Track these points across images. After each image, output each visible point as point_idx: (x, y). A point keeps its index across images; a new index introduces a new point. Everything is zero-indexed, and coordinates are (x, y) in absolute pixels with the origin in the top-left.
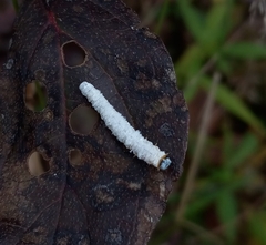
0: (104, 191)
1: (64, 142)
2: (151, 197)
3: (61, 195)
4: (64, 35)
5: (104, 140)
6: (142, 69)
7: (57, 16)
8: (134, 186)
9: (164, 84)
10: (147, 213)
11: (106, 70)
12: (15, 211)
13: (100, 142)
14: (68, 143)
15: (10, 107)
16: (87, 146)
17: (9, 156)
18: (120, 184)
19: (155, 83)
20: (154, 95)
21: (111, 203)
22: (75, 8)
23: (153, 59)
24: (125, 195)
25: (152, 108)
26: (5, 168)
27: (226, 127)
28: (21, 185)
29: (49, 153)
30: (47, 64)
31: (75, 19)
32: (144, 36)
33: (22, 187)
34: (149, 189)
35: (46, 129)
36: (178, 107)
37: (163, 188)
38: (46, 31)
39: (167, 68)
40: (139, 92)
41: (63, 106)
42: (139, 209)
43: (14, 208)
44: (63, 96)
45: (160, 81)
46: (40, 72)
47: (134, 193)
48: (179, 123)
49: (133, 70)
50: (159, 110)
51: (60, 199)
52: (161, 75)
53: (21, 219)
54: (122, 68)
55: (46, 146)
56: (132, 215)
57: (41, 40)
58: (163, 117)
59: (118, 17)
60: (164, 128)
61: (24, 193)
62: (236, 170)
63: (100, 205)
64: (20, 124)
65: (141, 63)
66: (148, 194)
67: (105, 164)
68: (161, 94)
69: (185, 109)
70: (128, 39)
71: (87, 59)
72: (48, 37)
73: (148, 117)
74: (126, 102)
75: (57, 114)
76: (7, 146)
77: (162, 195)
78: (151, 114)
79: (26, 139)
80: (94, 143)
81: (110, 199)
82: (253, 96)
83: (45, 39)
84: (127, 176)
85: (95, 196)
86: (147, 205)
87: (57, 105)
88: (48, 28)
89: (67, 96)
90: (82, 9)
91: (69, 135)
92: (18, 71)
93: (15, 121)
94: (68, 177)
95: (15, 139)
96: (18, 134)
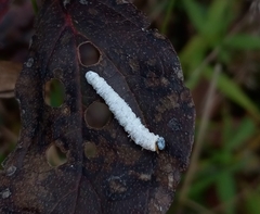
0: (117, 181)
1: (80, 136)
2: (161, 188)
3: (77, 185)
4: (80, 36)
5: (117, 134)
6: (152, 68)
7: (73, 18)
8: (145, 177)
9: (172, 82)
10: (157, 203)
11: (119, 68)
12: (35, 200)
13: (114, 135)
14: (83, 137)
15: (30, 102)
16: (102, 139)
17: (29, 149)
18: (132, 176)
19: (164, 81)
20: (163, 92)
21: (123, 193)
22: (90, 11)
23: (162, 58)
24: (136, 185)
25: (161, 104)
26: (26, 160)
27: (225, 111)
28: (40, 176)
29: (66, 146)
30: (65, 63)
31: (90, 21)
32: (154, 37)
33: (41, 177)
34: (158, 179)
35: (64, 123)
36: (186, 103)
37: (171, 179)
38: (63, 32)
39: (175, 66)
40: (149, 89)
41: (79, 102)
42: (150, 198)
43: (34, 197)
44: (79, 93)
45: (169, 79)
46: (58, 71)
47: (144, 183)
48: (186, 118)
49: (144, 68)
50: (167, 106)
51: (76, 189)
52: (169, 73)
53: (41, 208)
54: (134, 67)
55: (64, 140)
56: (143, 204)
57: (59, 41)
58: (171, 112)
59: (130, 19)
60: (172, 123)
61: (44, 184)
62: (235, 152)
63: (113, 195)
64: (40, 119)
65: (151, 63)
66: (157, 184)
67: (118, 156)
68: (170, 91)
69: (191, 105)
70: (140, 40)
71: (101, 58)
72: (66, 38)
73: (158, 112)
74: (137, 99)
75: (73, 110)
76: (28, 139)
77: (170, 185)
78: (160, 110)
79: (45, 133)
80: (108, 137)
81: (123, 190)
82: (251, 83)
83: (63, 40)
84: (138, 168)
85: (108, 187)
86: (157, 195)
87: (74, 101)
88: (65, 30)
89: (83, 93)
90: (97, 12)
91: (84, 129)
92: (38, 69)
93: (35, 116)
94: (84, 169)
95: (35, 133)
96: (37, 128)
